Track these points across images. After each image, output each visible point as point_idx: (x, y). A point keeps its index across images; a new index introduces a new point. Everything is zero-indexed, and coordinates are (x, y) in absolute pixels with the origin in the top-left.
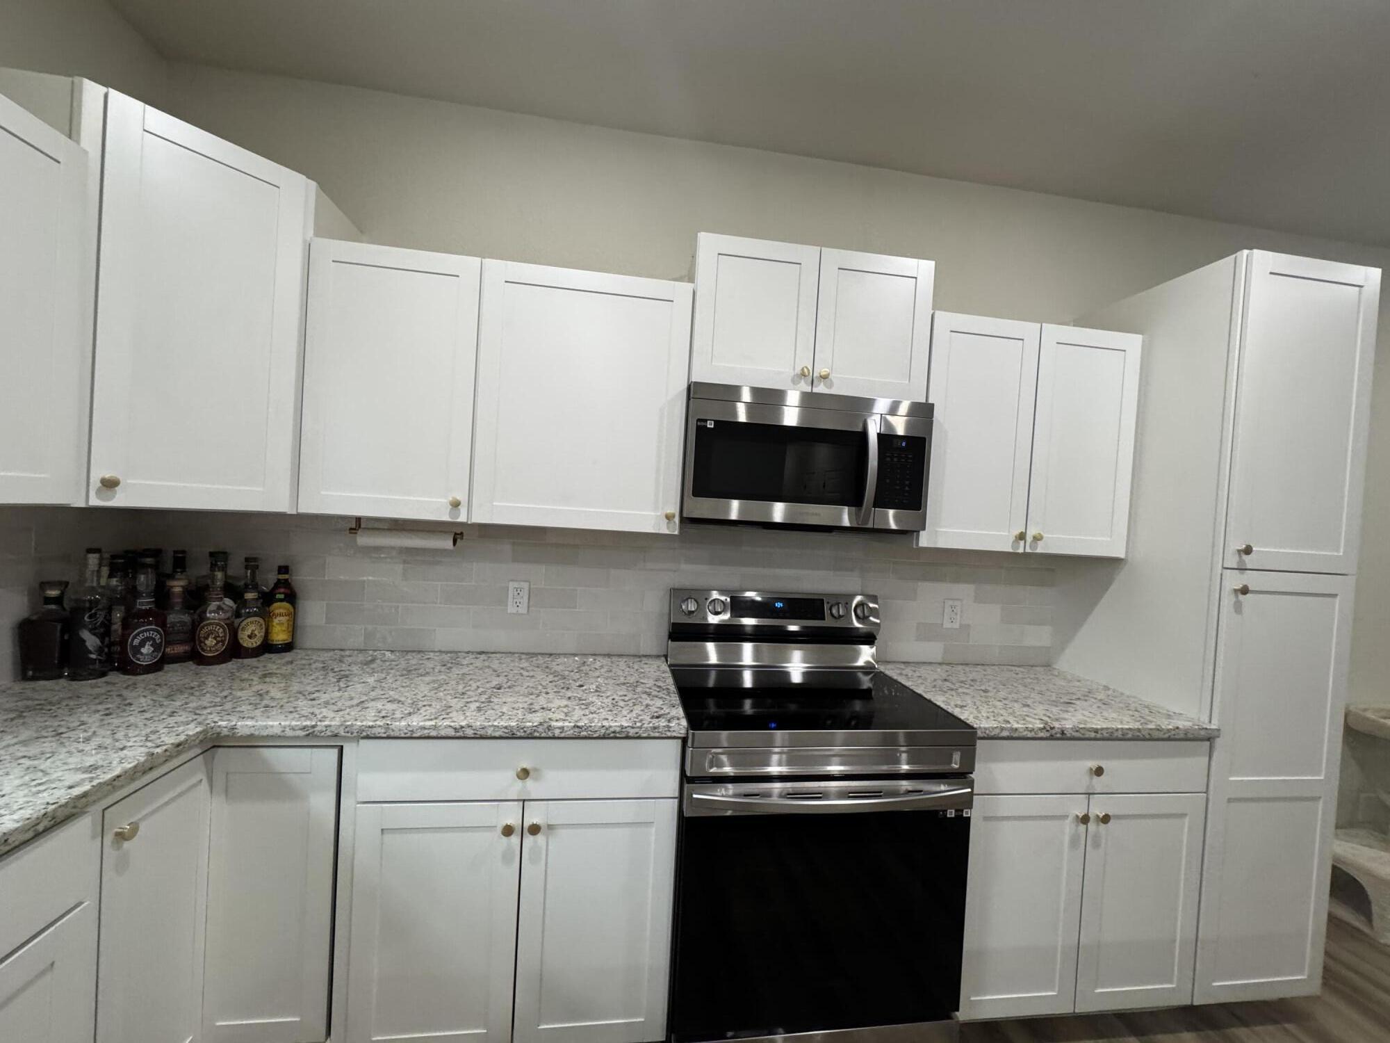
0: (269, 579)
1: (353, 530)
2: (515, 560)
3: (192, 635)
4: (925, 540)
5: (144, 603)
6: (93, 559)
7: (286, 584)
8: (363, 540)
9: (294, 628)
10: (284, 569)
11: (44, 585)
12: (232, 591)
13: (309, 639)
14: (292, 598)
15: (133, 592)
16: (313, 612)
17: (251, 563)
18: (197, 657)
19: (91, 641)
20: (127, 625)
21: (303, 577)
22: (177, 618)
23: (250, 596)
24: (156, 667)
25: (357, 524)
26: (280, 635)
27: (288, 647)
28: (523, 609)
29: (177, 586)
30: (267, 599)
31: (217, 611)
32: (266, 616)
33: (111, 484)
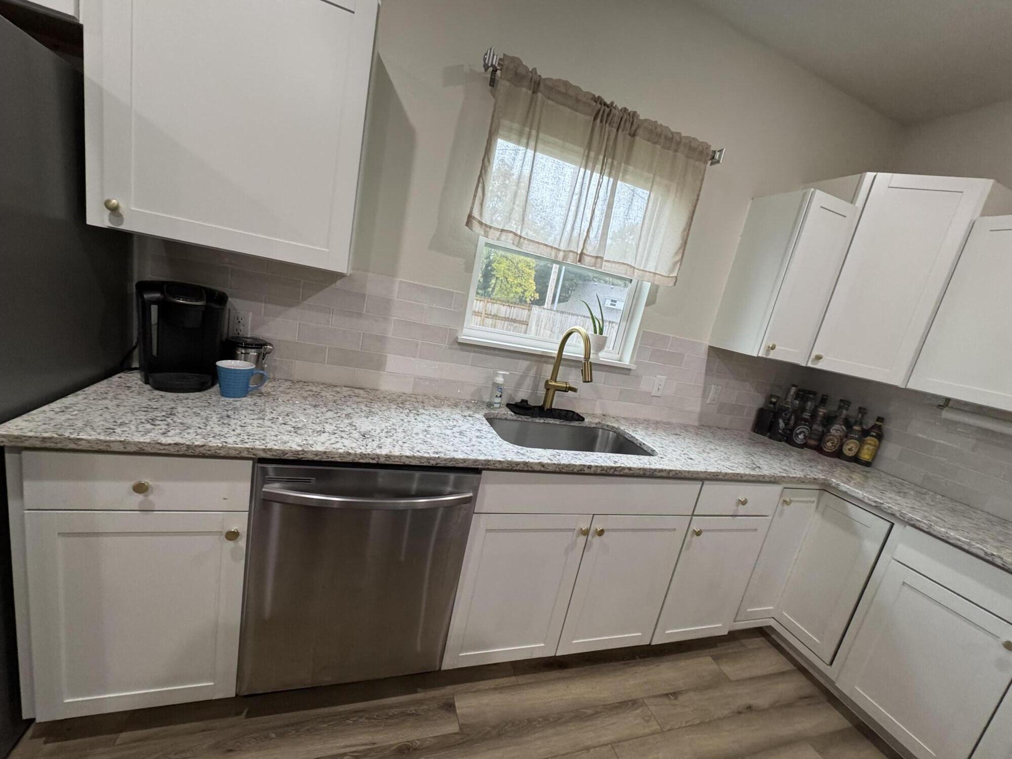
0: (870, 422)
1: (941, 407)
3: (821, 438)
5: (806, 415)
6: (793, 390)
7: (879, 428)
8: (946, 414)
10: (880, 419)
11: (772, 396)
12: (848, 424)
14: (880, 437)
15: (803, 409)
16: (891, 450)
17: (862, 411)
18: (819, 449)
19: (782, 424)
20: (796, 424)
21: (890, 428)
22: (818, 428)
23: (857, 428)
24: (804, 446)
25: (947, 403)
26: (866, 455)
27: (868, 464)
29: (822, 411)
30: (865, 433)
31: (837, 430)
32: (861, 442)
33: (819, 358)
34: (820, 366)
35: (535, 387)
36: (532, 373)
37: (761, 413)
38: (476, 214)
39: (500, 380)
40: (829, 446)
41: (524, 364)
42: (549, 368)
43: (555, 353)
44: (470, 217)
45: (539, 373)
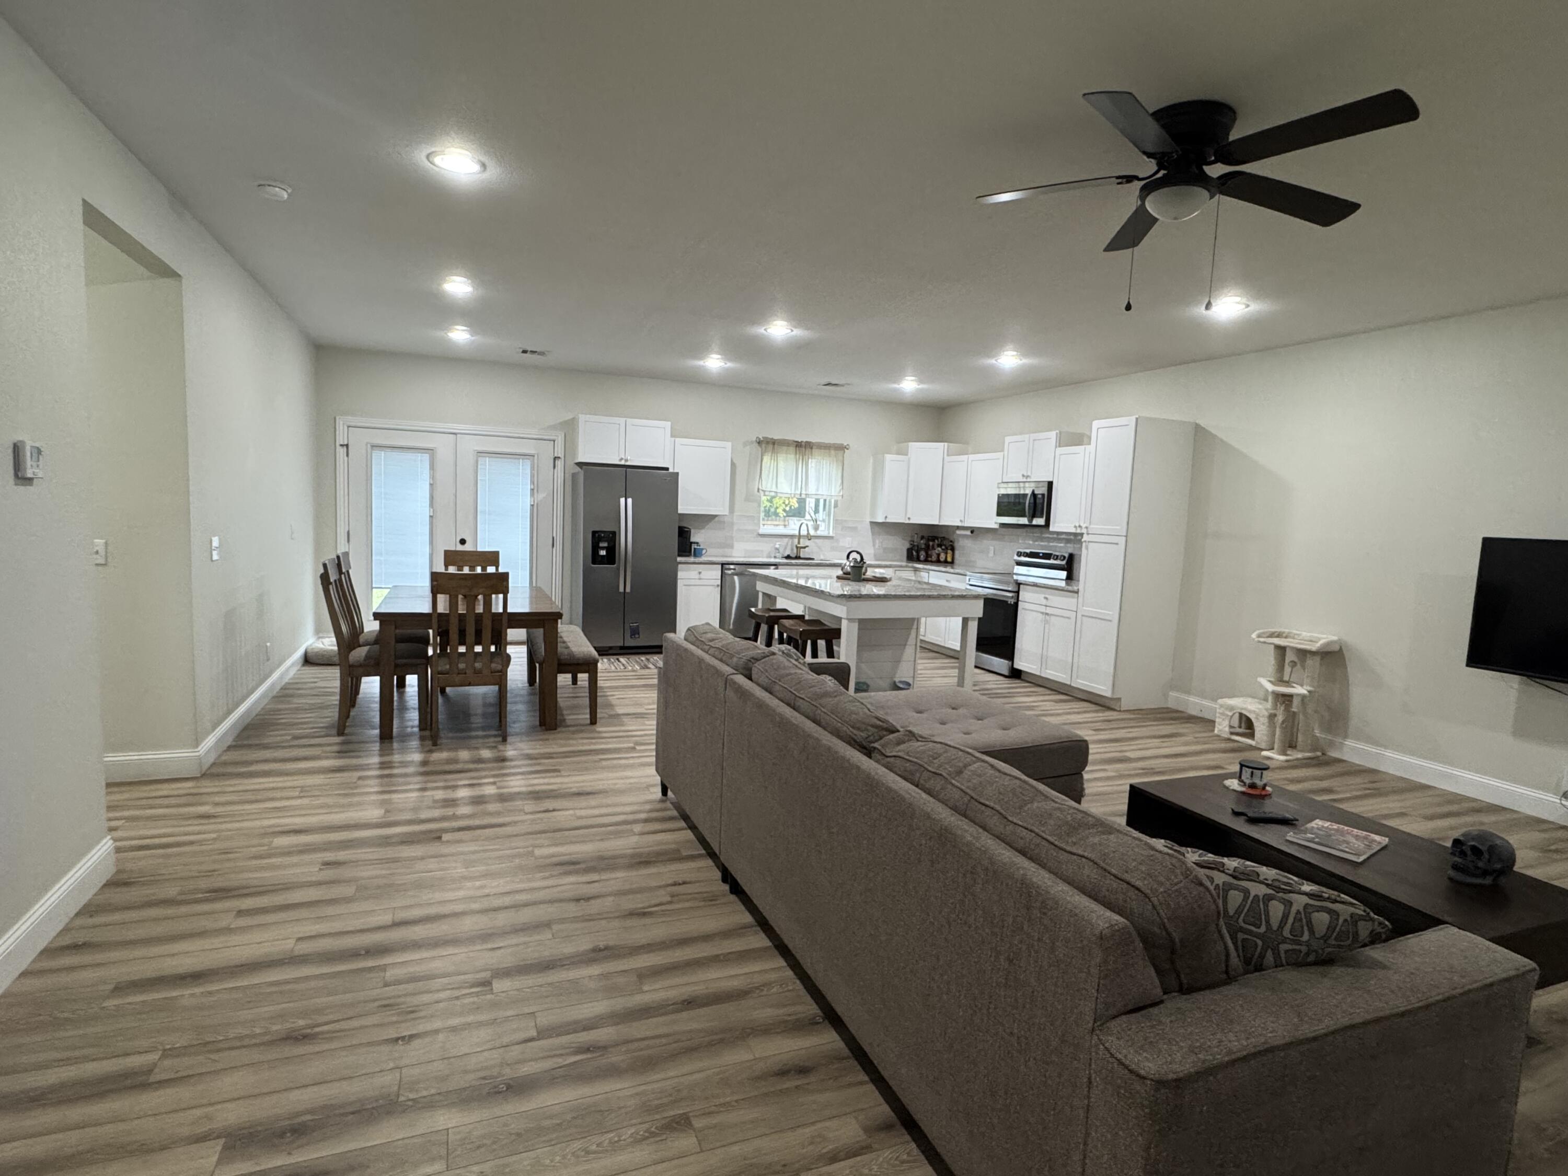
0: (949, 544)
2: (992, 539)
3: (930, 556)
4: (1051, 529)
6: (917, 535)
7: (953, 546)
8: (958, 533)
9: (953, 558)
10: (953, 541)
11: (911, 541)
12: (941, 546)
13: (956, 561)
14: (953, 549)
16: (958, 554)
17: (946, 539)
18: (931, 561)
19: (916, 554)
21: (956, 545)
22: (929, 552)
23: (945, 548)
24: (923, 561)
25: (954, 528)
26: (950, 559)
28: (992, 555)
29: (932, 544)
31: (937, 551)
32: (946, 553)
33: (909, 518)
34: (911, 522)
35: (792, 550)
36: (790, 543)
37: (909, 551)
38: (760, 487)
39: (777, 546)
40: (934, 558)
41: (786, 540)
42: (796, 541)
44: (758, 489)
45: (792, 543)
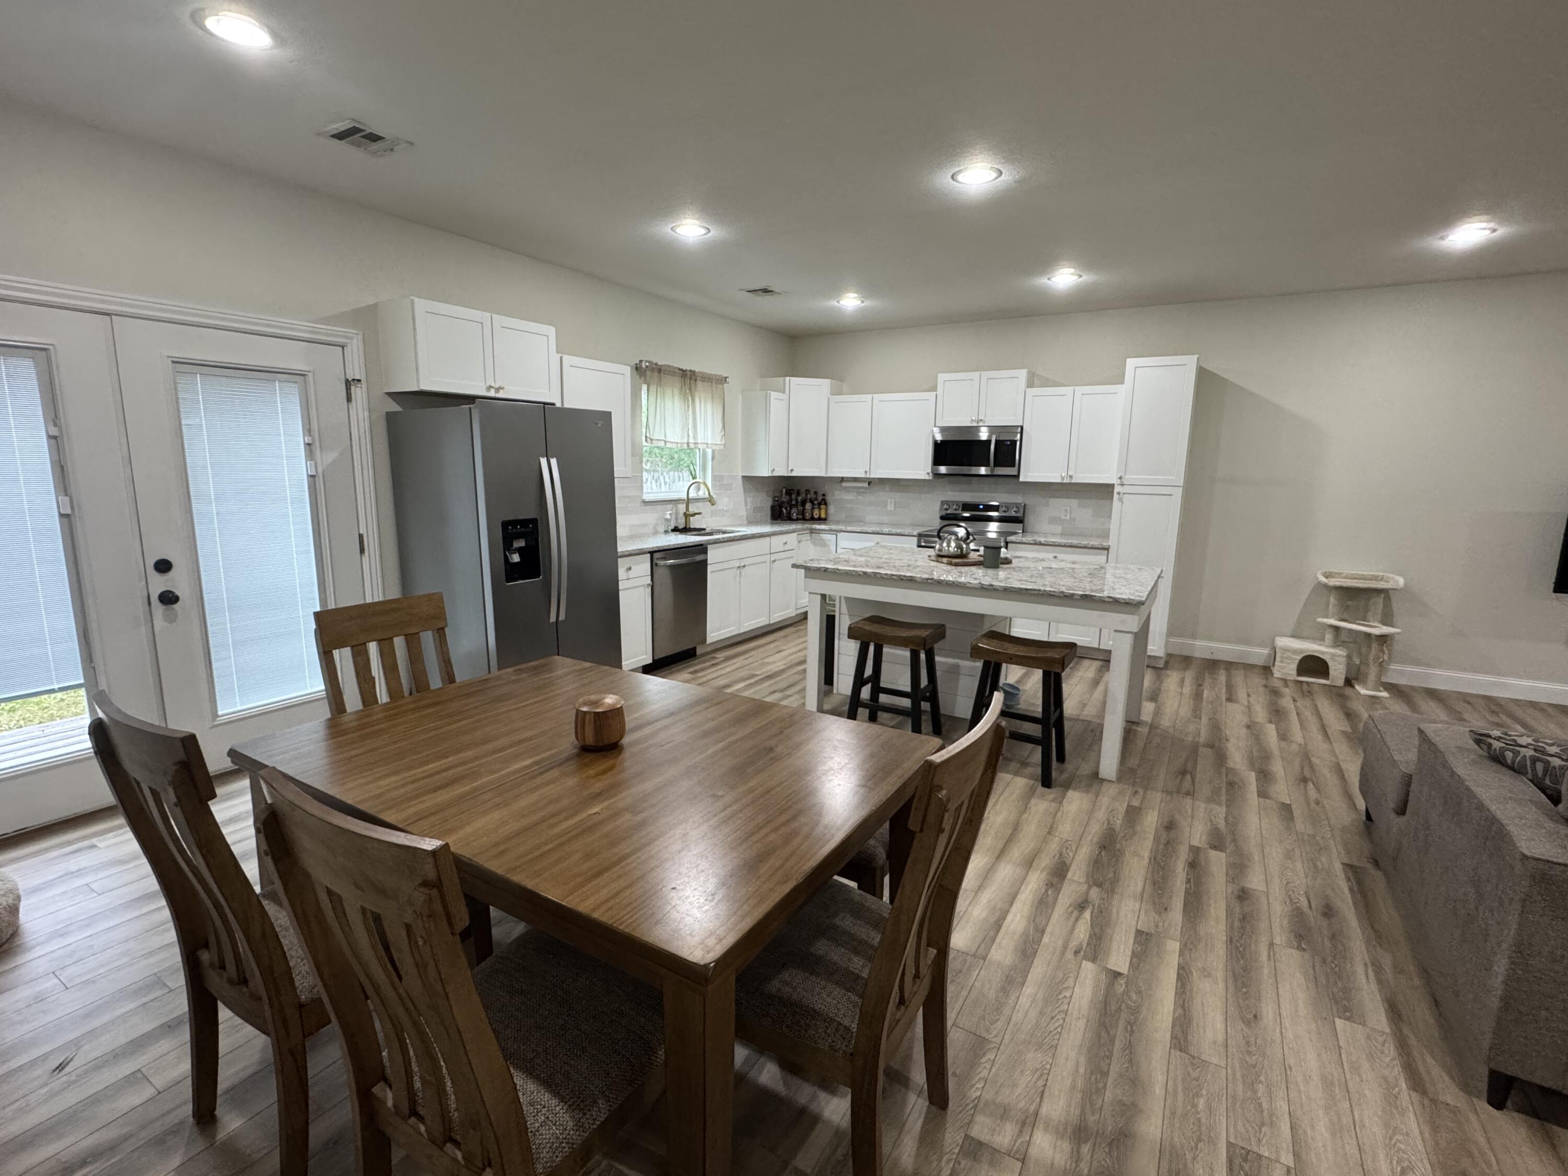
0: (820, 498)
1: (841, 482)
2: (891, 491)
3: (803, 513)
4: (1022, 479)
5: (794, 502)
6: (784, 490)
7: (823, 500)
8: (844, 484)
9: (826, 514)
10: (824, 495)
11: (775, 497)
12: (812, 502)
13: (830, 518)
14: (826, 504)
15: (791, 500)
16: (832, 509)
17: (816, 493)
18: (804, 519)
19: (784, 511)
20: (791, 509)
21: (829, 498)
22: (800, 508)
23: (816, 502)
24: (797, 519)
25: (842, 479)
26: (823, 516)
27: (825, 519)
28: (893, 509)
29: (800, 499)
30: (820, 504)
31: (808, 506)
32: (820, 509)
33: (792, 470)
34: (794, 474)
37: (773, 508)
38: (648, 435)
39: (668, 517)
40: (808, 516)
41: (674, 505)
42: (685, 505)
43: (685, 497)
45: (678, 509)
